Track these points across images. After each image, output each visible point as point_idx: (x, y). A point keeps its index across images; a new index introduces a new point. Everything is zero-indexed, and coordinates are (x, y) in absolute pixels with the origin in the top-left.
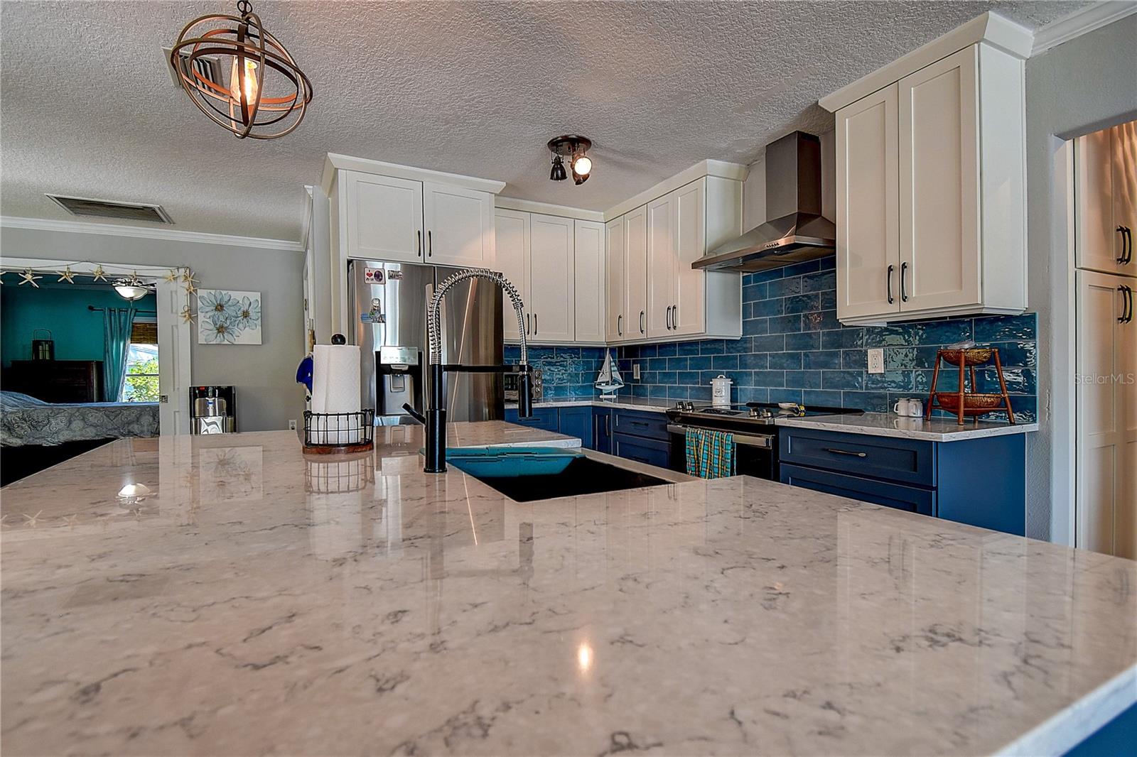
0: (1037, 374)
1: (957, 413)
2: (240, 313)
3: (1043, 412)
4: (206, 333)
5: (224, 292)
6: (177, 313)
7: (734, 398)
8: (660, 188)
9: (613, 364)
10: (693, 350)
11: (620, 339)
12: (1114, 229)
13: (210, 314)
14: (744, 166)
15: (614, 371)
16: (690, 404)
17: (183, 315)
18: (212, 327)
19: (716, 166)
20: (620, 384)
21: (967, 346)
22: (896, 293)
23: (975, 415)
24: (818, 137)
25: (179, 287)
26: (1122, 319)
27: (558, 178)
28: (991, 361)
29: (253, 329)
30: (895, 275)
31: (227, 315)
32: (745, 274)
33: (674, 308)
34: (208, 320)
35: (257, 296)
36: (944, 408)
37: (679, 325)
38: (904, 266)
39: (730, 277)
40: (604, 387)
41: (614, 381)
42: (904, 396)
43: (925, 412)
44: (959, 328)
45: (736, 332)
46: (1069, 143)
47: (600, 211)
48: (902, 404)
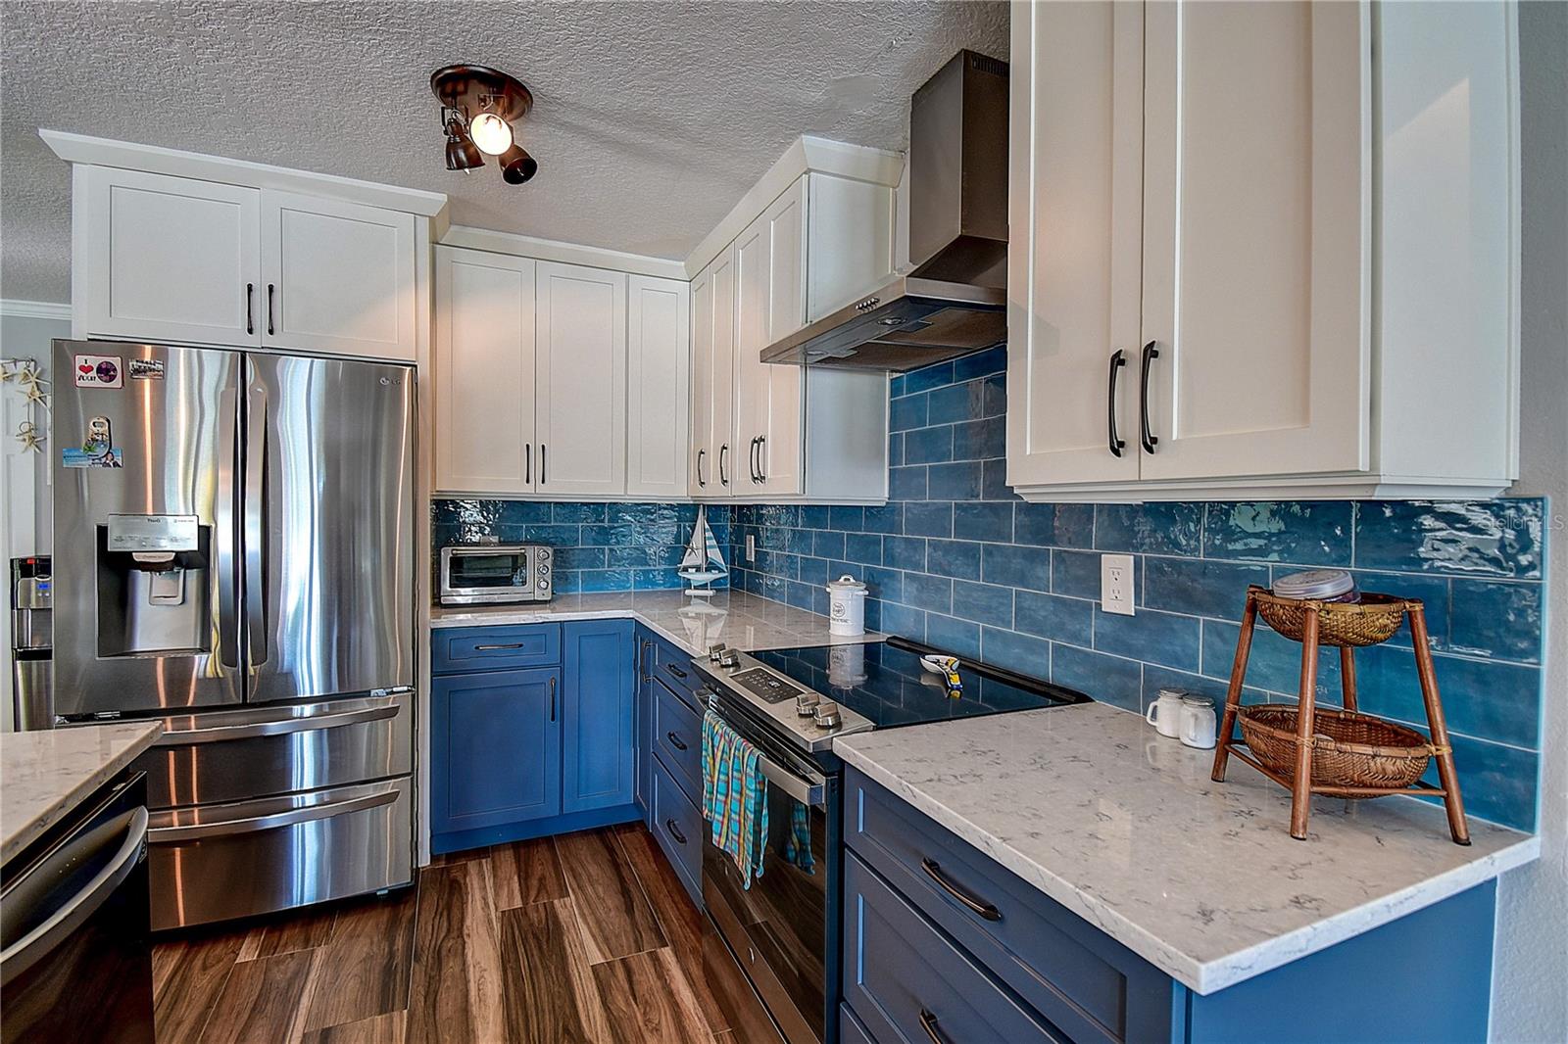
9: (709, 534)
11: (703, 493)
15: (711, 547)
17: (21, 438)
19: (826, 150)
20: (721, 571)
30: (1128, 377)
32: (894, 375)
33: (762, 440)
37: (769, 475)
38: (1150, 352)
40: (693, 576)
41: (711, 567)
47: (680, 261)
48: (1166, 703)
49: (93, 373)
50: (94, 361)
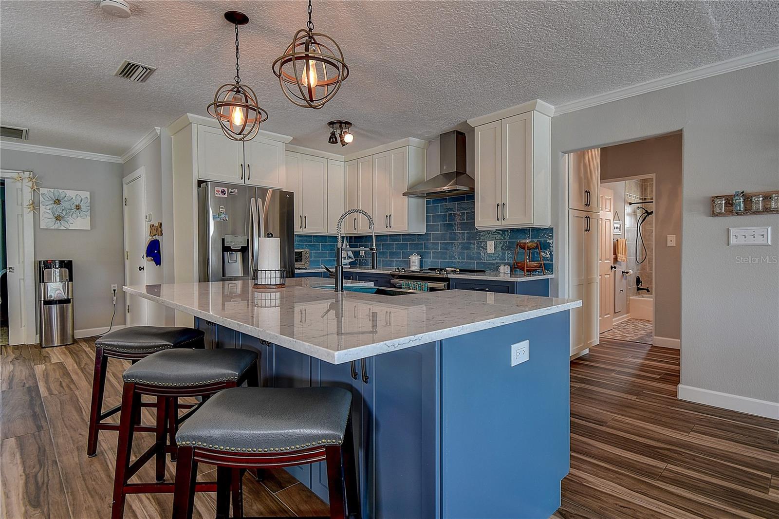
0: (554, 253)
1: (524, 271)
2: (73, 207)
3: (555, 270)
4: (47, 221)
5: (61, 191)
6: (22, 205)
7: (421, 266)
8: (381, 147)
10: (398, 239)
11: (355, 232)
12: (584, 192)
13: (48, 207)
14: (427, 142)
16: (403, 269)
17: (28, 207)
18: (51, 216)
19: (414, 140)
20: (352, 259)
21: (528, 241)
22: (500, 217)
23: (531, 271)
24: (465, 134)
25: (24, 186)
26: (586, 230)
27: (333, 142)
28: (537, 247)
29: (84, 219)
30: (500, 207)
31: (63, 208)
32: (427, 199)
33: (390, 216)
34: (48, 211)
35: (87, 194)
36: (519, 268)
37: (393, 225)
38: (504, 204)
39: (420, 200)
41: (349, 257)
42: (503, 263)
43: (511, 271)
44: (525, 232)
45: (423, 231)
46: (567, 155)
47: (342, 155)
48: (502, 267)
49: (220, 193)
50: (220, 189)
